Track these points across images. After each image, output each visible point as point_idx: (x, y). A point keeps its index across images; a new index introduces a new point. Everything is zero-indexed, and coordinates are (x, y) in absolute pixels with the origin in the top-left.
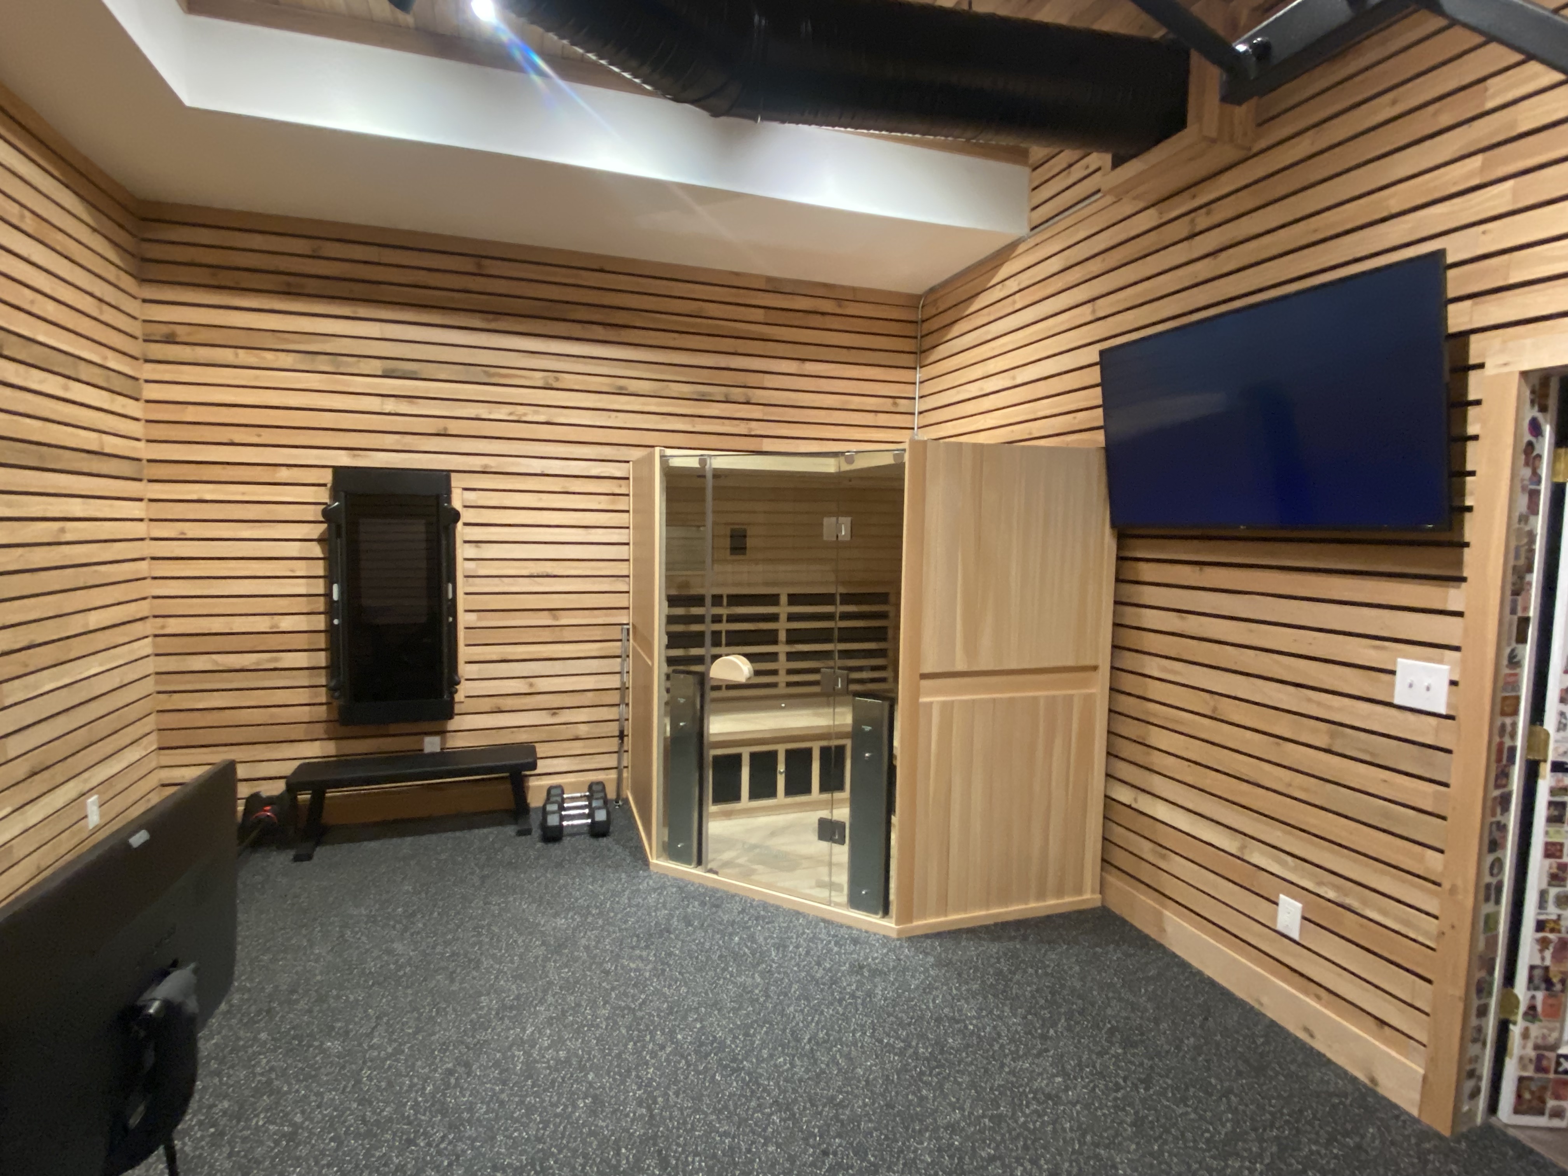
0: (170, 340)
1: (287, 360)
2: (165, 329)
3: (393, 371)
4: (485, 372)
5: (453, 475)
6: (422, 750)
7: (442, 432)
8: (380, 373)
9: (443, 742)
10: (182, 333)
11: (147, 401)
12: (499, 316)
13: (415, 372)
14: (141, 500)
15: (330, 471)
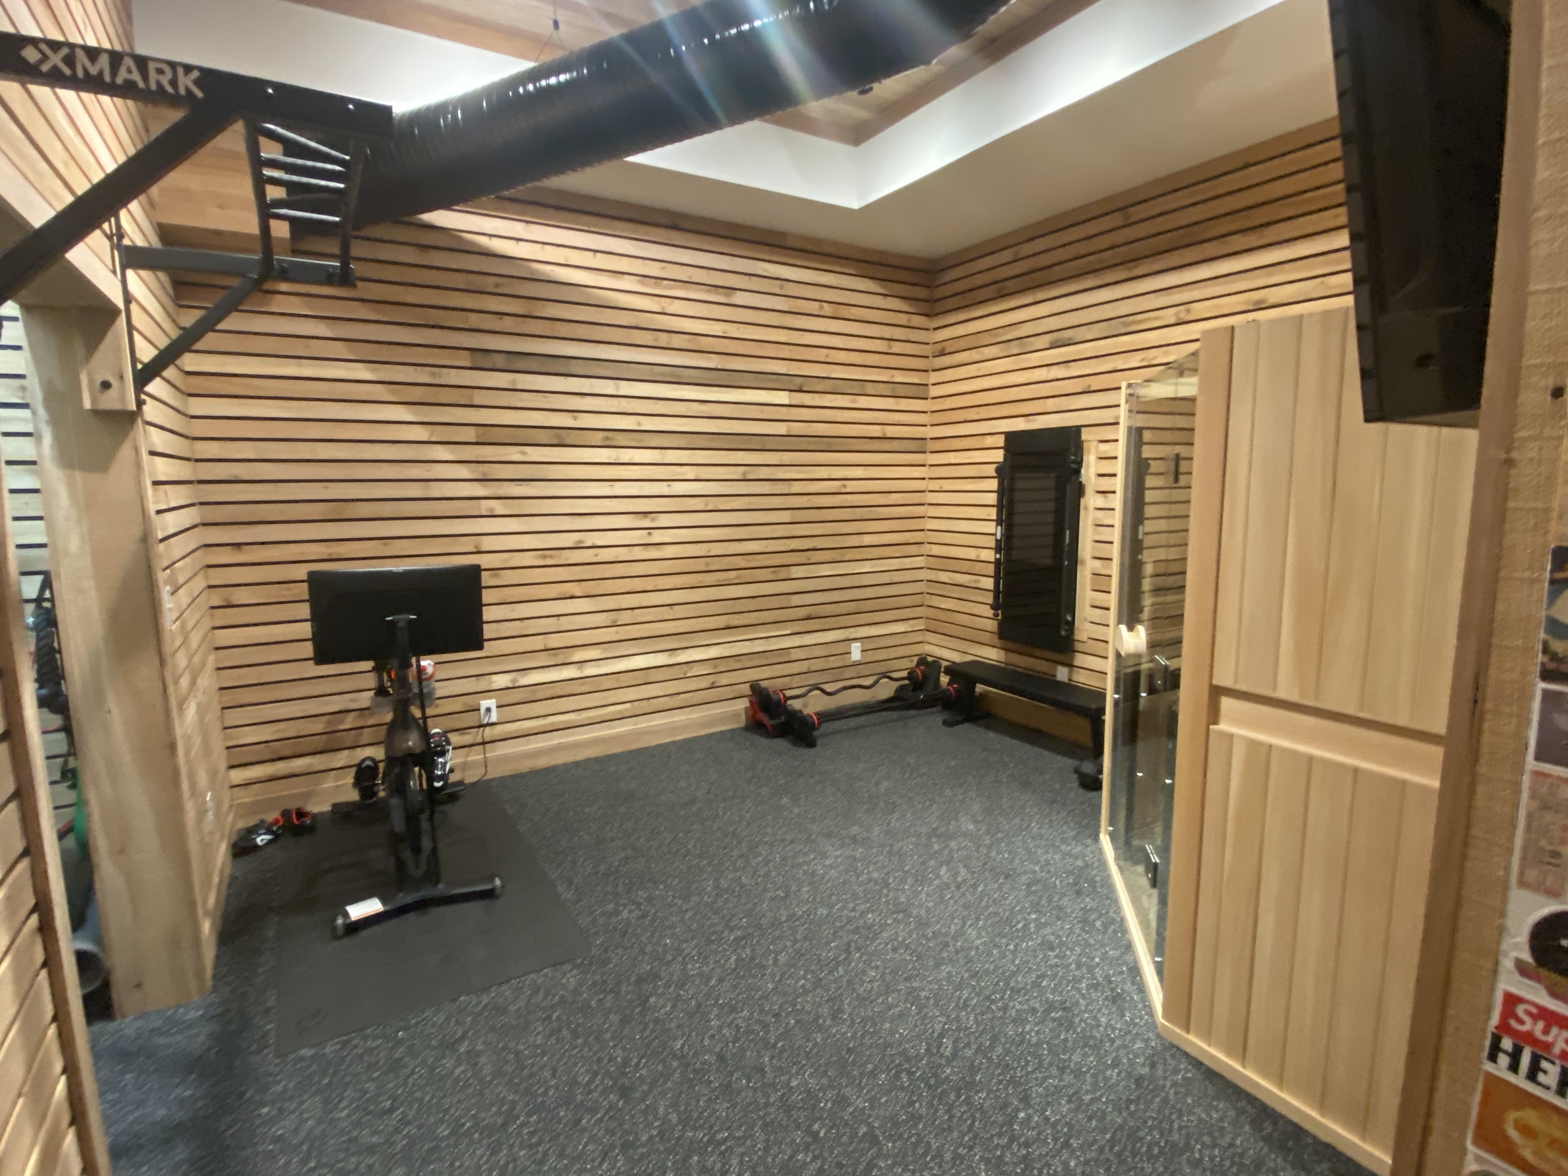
0: (942, 354)
1: (994, 351)
2: (938, 347)
3: (1058, 340)
4: (1123, 323)
5: (1083, 429)
6: (1055, 676)
7: (1086, 390)
8: (1048, 346)
9: (1070, 673)
10: (949, 348)
11: (933, 398)
12: (1140, 261)
13: (1070, 339)
14: (924, 466)
15: (1003, 436)
